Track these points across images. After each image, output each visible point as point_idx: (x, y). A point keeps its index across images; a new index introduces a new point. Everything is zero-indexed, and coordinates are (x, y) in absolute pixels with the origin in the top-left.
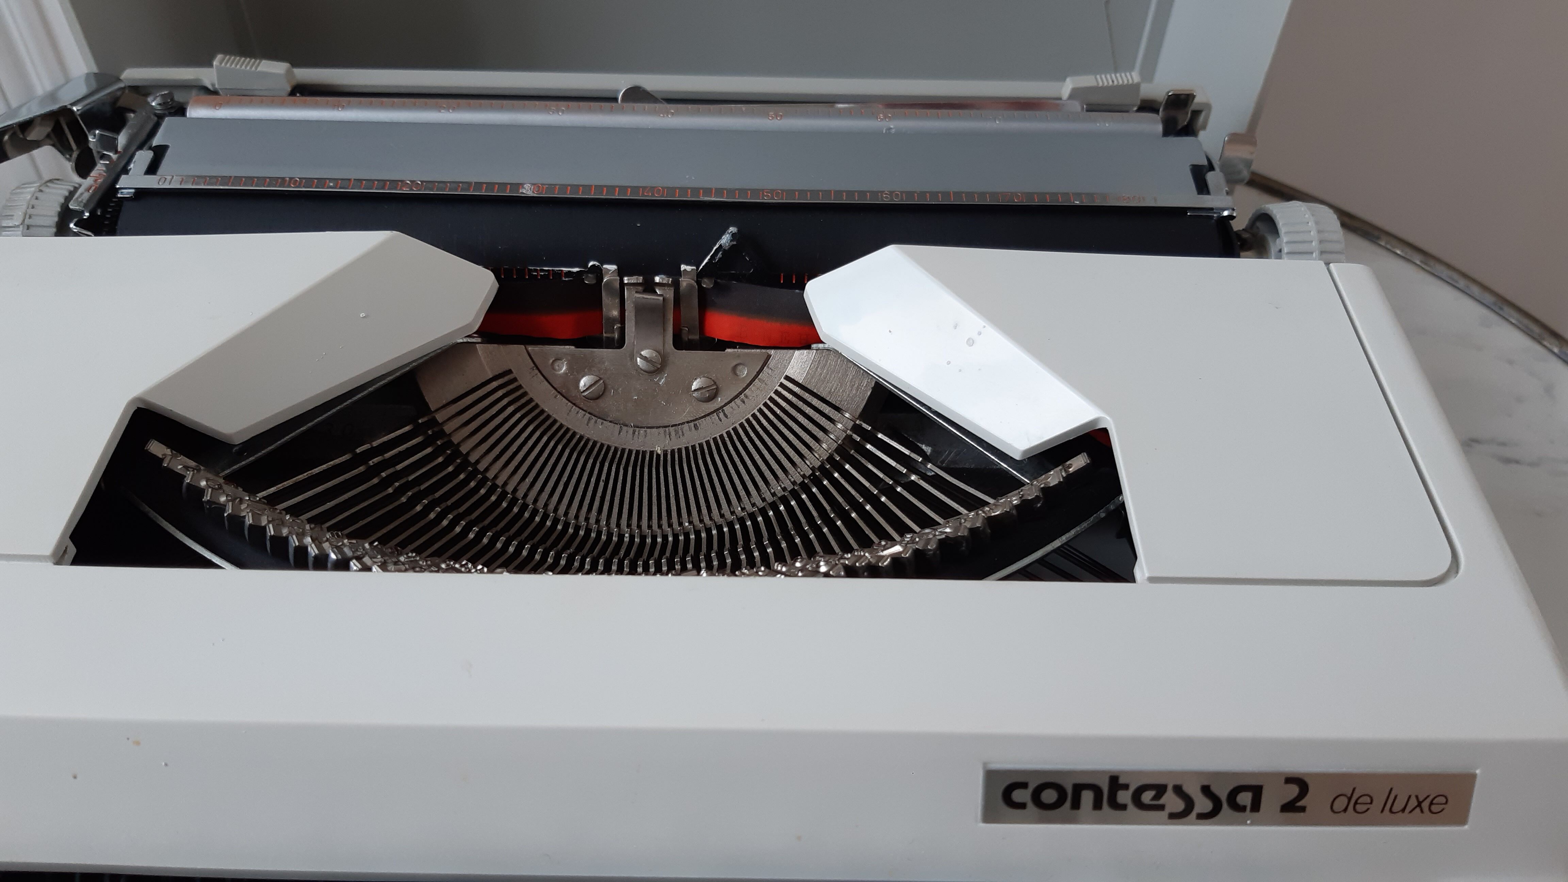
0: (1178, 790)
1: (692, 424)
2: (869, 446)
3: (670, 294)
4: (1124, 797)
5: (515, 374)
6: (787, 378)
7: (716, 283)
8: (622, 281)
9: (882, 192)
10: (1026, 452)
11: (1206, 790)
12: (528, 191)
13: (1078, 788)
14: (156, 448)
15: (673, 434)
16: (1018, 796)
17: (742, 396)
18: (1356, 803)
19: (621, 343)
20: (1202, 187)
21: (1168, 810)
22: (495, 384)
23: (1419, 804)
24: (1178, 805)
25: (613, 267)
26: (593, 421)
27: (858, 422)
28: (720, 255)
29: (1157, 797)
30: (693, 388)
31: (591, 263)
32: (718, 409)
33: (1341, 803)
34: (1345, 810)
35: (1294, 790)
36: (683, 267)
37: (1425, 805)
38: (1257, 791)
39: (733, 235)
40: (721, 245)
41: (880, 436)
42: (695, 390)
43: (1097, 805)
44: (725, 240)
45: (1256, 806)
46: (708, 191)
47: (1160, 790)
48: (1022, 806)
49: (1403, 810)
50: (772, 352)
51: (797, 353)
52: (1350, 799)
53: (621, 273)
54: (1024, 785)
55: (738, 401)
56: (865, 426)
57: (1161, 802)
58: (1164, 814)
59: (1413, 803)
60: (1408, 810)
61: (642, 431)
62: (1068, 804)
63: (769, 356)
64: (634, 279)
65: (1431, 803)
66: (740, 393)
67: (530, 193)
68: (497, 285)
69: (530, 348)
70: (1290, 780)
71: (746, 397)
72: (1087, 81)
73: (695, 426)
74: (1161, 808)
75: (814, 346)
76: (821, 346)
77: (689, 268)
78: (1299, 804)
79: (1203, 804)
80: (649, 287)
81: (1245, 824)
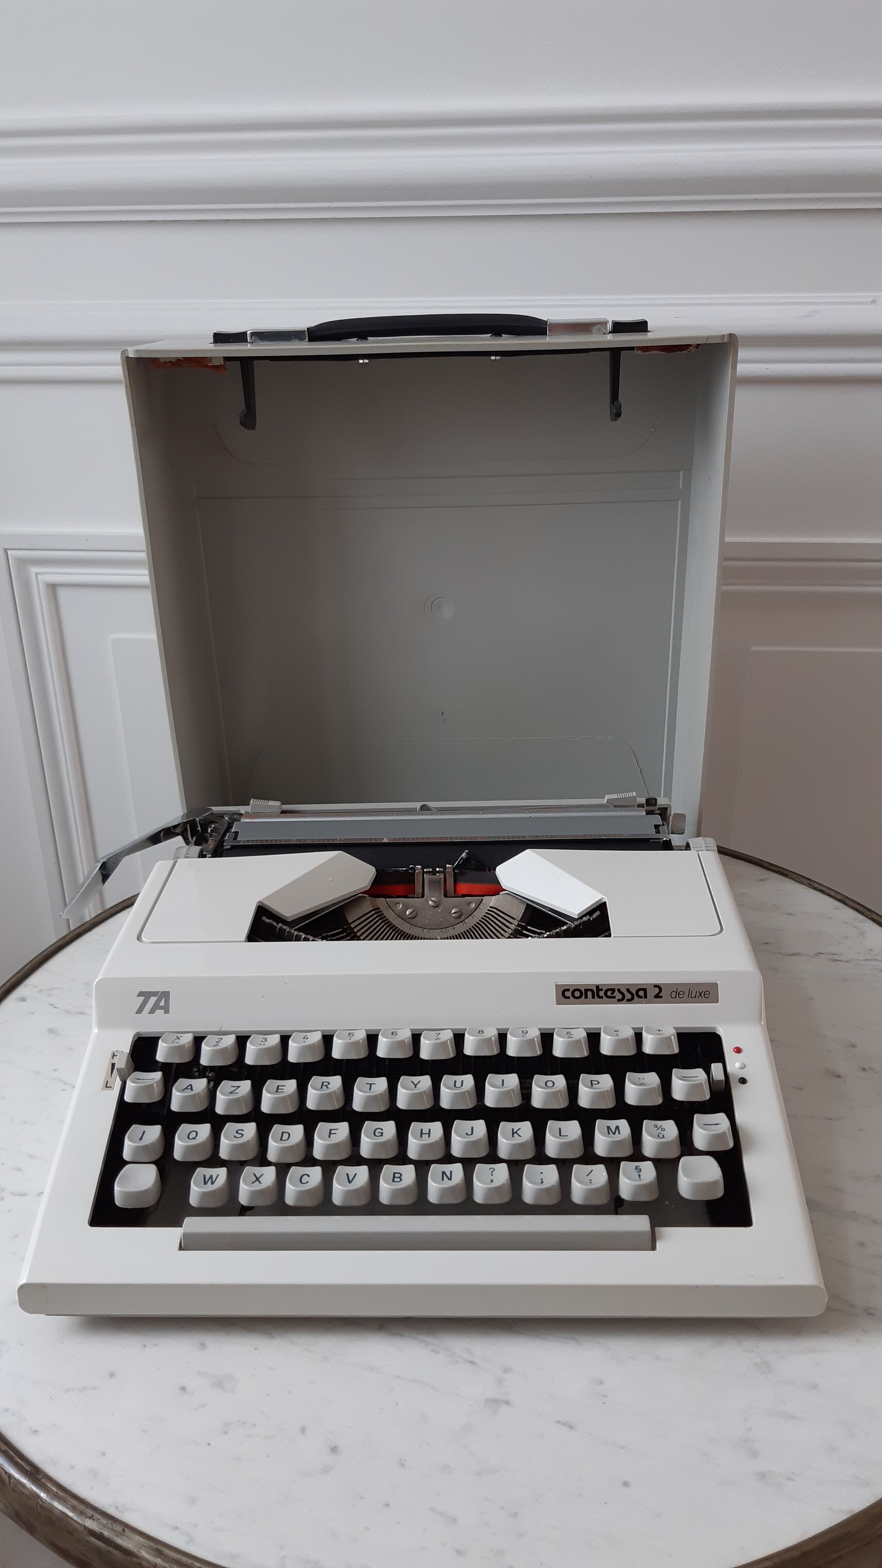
0: (619, 990)
1: (452, 927)
2: (524, 932)
3: (442, 876)
4: (602, 993)
5: (381, 909)
6: (490, 907)
7: (460, 871)
8: (423, 871)
9: (526, 836)
10: (578, 914)
11: (628, 990)
12: (385, 840)
13: (586, 990)
14: (264, 918)
15: (444, 931)
16: (568, 994)
17: (472, 915)
18: (679, 994)
19: (423, 896)
20: (658, 832)
21: (617, 998)
22: (374, 912)
23: (700, 995)
24: (620, 996)
25: (420, 867)
26: (412, 928)
27: (520, 923)
28: (462, 861)
29: (612, 993)
30: (452, 912)
31: (411, 866)
32: (463, 921)
33: (674, 995)
34: (676, 997)
35: (657, 990)
36: (447, 865)
37: (702, 995)
38: (645, 990)
39: (467, 853)
40: (462, 857)
41: (529, 927)
42: (454, 913)
43: (593, 997)
44: (464, 855)
45: (646, 997)
46: (456, 838)
47: (613, 990)
48: (569, 998)
49: (695, 997)
50: (484, 898)
51: (494, 897)
52: (676, 993)
53: (423, 869)
54: (568, 990)
55: (470, 917)
56: (522, 924)
57: (614, 995)
58: (616, 1000)
59: (698, 994)
60: (697, 996)
61: (432, 931)
62: (584, 996)
63: (482, 899)
64: (428, 870)
65: (704, 994)
66: (472, 914)
67: (387, 841)
68: (376, 873)
69: (387, 899)
70: (656, 986)
71: (474, 915)
72: (614, 796)
73: (453, 928)
74: (614, 997)
75: (501, 893)
76: (503, 892)
77: (450, 866)
78: (660, 995)
79: (628, 996)
80: (434, 873)
81: (643, 1003)
